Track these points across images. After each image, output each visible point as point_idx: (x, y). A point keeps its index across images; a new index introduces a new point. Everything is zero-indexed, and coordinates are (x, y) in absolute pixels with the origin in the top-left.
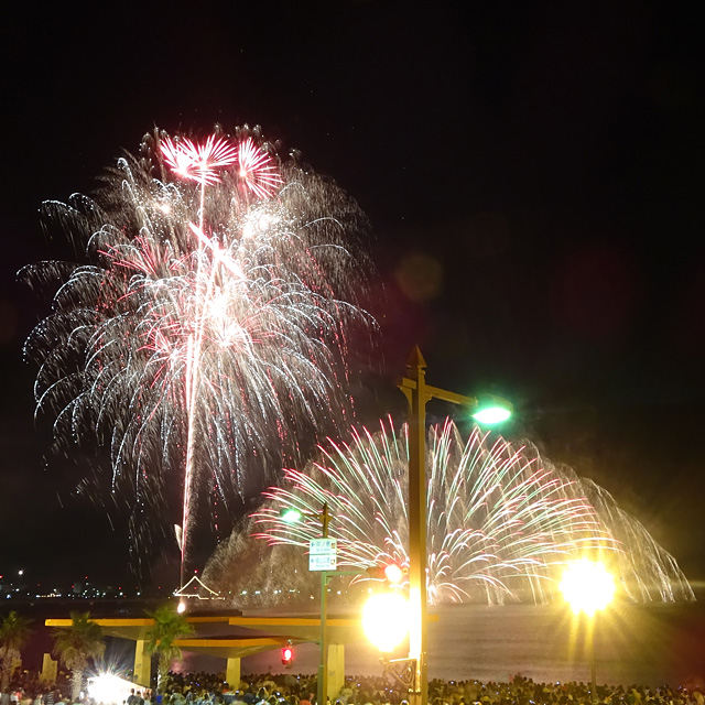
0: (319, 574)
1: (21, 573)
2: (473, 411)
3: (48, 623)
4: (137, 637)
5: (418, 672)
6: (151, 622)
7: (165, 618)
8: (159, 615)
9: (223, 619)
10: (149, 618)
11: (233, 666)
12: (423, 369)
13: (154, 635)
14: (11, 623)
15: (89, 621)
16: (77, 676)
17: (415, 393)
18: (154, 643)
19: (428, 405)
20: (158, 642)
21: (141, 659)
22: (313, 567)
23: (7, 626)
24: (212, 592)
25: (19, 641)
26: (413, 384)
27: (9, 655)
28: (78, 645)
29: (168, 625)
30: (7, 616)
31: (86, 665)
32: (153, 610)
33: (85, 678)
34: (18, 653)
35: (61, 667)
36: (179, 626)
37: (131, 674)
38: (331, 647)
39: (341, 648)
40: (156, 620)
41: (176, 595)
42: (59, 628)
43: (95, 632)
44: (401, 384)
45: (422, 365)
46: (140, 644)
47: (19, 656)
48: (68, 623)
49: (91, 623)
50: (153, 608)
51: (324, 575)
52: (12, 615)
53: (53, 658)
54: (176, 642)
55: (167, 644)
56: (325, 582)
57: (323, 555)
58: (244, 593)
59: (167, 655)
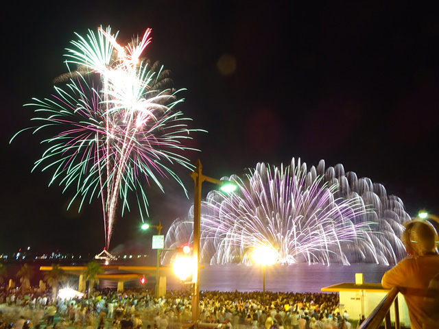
0: (156, 250)
1: (29, 248)
2: (220, 187)
3: (41, 268)
4: (80, 274)
5: (196, 288)
6: (86, 268)
7: (92, 266)
8: (89, 265)
9: (117, 267)
11: (120, 285)
12: (201, 169)
13: (88, 273)
14: (25, 268)
15: (59, 268)
16: (54, 290)
17: (197, 178)
18: (87, 276)
19: (203, 183)
20: (89, 276)
21: (81, 282)
22: (154, 247)
23: (23, 269)
25: (29, 276)
26: (197, 175)
27: (24, 281)
28: (54, 277)
29: (93, 269)
30: (23, 265)
31: (58, 285)
33: (58, 290)
34: (28, 281)
35: (47, 286)
37: (77, 288)
38: (161, 278)
39: (165, 279)
40: (88, 267)
41: (97, 257)
42: (45, 271)
43: (62, 272)
44: (192, 174)
45: (201, 167)
46: (81, 277)
48: (50, 268)
50: (87, 262)
51: (158, 251)
53: (44, 282)
54: (96, 276)
55: (93, 277)
56: (159, 253)
57: (158, 242)
58: (125, 257)
59: (92, 281)
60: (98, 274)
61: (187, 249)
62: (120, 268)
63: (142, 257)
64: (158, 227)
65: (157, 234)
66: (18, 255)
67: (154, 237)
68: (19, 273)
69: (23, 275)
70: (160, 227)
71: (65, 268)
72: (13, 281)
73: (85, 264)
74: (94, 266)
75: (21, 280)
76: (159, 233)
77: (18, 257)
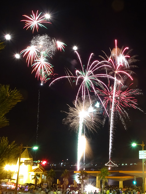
0: (142, 159)
1: (67, 160)
4: (97, 176)
7: (103, 171)
8: (102, 170)
9: (118, 171)
11: (121, 183)
13: (100, 175)
14: (66, 172)
15: (85, 172)
18: (101, 177)
20: (102, 177)
21: (98, 181)
22: (140, 158)
23: (65, 173)
24: (115, 164)
25: (68, 177)
27: (65, 180)
29: (104, 172)
32: (100, 169)
33: (84, 186)
34: (67, 180)
36: (107, 173)
37: (96, 185)
41: (106, 165)
47: (68, 180)
52: (66, 170)
54: (106, 177)
55: (104, 177)
56: (143, 162)
57: (142, 155)
58: (123, 164)
59: (104, 180)
60: (107, 176)
62: (120, 172)
63: (133, 165)
64: (142, 145)
66: (62, 164)
67: (139, 151)
68: (63, 175)
69: (65, 177)
70: (143, 145)
72: (59, 180)
73: (99, 170)
74: (104, 171)
75: (64, 179)
76: (143, 149)
77: (62, 165)
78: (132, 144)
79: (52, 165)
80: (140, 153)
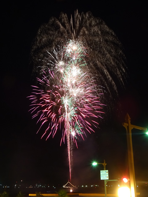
1: (22, 181)
2: (146, 132)
3: (30, 195)
6: (57, 195)
9: (77, 194)
10: (57, 193)
12: (130, 120)
14: (20, 195)
15: (40, 194)
17: (128, 127)
19: (132, 130)
22: (102, 179)
24: (74, 186)
26: (127, 124)
29: (62, 195)
32: (58, 191)
40: (59, 194)
41: (64, 187)
44: (124, 125)
45: (129, 119)
48: (35, 195)
49: (41, 195)
52: (20, 193)
56: (105, 183)
57: (104, 175)
58: (83, 186)
61: (125, 180)
62: (80, 194)
63: (94, 187)
64: (103, 164)
65: (103, 170)
67: (101, 171)
70: (105, 164)
71: (44, 195)
74: (62, 193)
76: (105, 169)
77: (16, 187)
78: (92, 163)
79: (5, 187)
80: (101, 174)
